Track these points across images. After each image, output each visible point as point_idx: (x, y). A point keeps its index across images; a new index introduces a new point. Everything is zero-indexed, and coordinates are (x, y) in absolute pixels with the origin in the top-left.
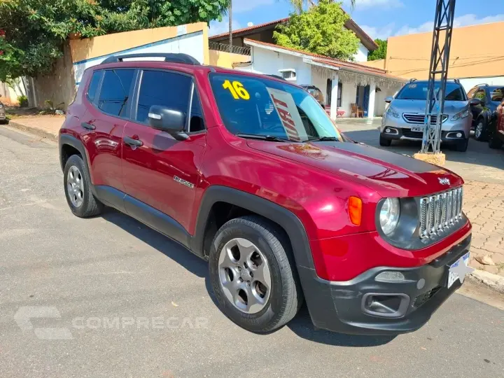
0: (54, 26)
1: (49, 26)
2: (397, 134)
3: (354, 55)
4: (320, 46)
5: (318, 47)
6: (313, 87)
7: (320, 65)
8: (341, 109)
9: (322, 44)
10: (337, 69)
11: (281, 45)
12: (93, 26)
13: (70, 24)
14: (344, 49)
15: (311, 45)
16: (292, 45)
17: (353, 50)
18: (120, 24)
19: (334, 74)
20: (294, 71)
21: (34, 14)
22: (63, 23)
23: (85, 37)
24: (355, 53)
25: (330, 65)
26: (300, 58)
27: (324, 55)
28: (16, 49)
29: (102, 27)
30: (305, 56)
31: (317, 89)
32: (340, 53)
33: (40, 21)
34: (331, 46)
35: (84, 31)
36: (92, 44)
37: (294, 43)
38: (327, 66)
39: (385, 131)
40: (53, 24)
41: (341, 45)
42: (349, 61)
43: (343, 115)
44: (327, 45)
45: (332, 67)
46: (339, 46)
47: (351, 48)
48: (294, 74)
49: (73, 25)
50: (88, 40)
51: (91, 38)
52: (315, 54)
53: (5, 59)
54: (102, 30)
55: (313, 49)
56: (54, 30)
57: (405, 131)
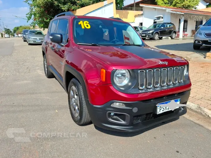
0: (63, 7)
1: (61, 7)
2: (201, 43)
3: (196, 6)
4: (178, 3)
5: (177, 4)
6: (171, 23)
7: (175, 12)
8: (186, 33)
9: (179, 2)
10: (183, 13)
11: (159, 5)
12: (76, 5)
13: (68, 5)
14: (191, 4)
15: (174, 3)
16: (164, 4)
17: (196, 4)
18: (86, 4)
19: (182, 16)
20: (162, 16)
21: (56, 3)
22: (66, 5)
23: (73, 10)
24: (198, 5)
25: (179, 12)
26: (165, 10)
27: (180, 7)
28: (50, 17)
29: (80, 5)
30: (167, 9)
31: (172, 24)
32: (189, 6)
33: (58, 6)
34: (184, 3)
35: (73, 8)
36: (76, 13)
37: (166, 3)
38: (178, 13)
39: (195, 42)
40: (63, 6)
41: (190, 2)
42: (194, 9)
43: (187, 36)
44: (182, 3)
45: (180, 13)
46: (188, 3)
47: (195, 3)
48: (162, 18)
49: (69, 6)
50: (75, 11)
51: (76, 10)
52: (176, 7)
53: (47, 21)
54: (80, 7)
55: (175, 5)
56: (63, 8)
57: (205, 42)
